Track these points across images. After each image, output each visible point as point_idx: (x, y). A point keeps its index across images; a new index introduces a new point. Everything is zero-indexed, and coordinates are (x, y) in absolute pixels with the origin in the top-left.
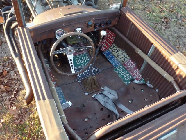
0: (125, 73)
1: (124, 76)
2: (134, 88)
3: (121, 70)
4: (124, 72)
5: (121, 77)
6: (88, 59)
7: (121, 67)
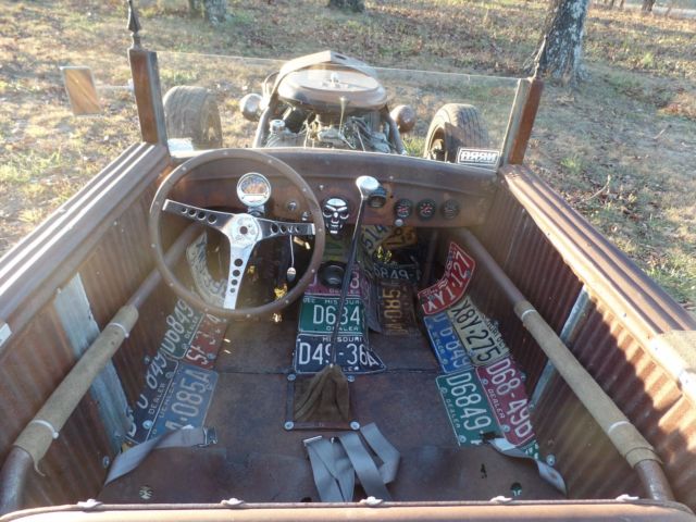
0: (474, 402)
1: (466, 410)
2: (483, 470)
3: (463, 387)
4: (469, 398)
5: (452, 411)
6: (355, 317)
7: (467, 377)
